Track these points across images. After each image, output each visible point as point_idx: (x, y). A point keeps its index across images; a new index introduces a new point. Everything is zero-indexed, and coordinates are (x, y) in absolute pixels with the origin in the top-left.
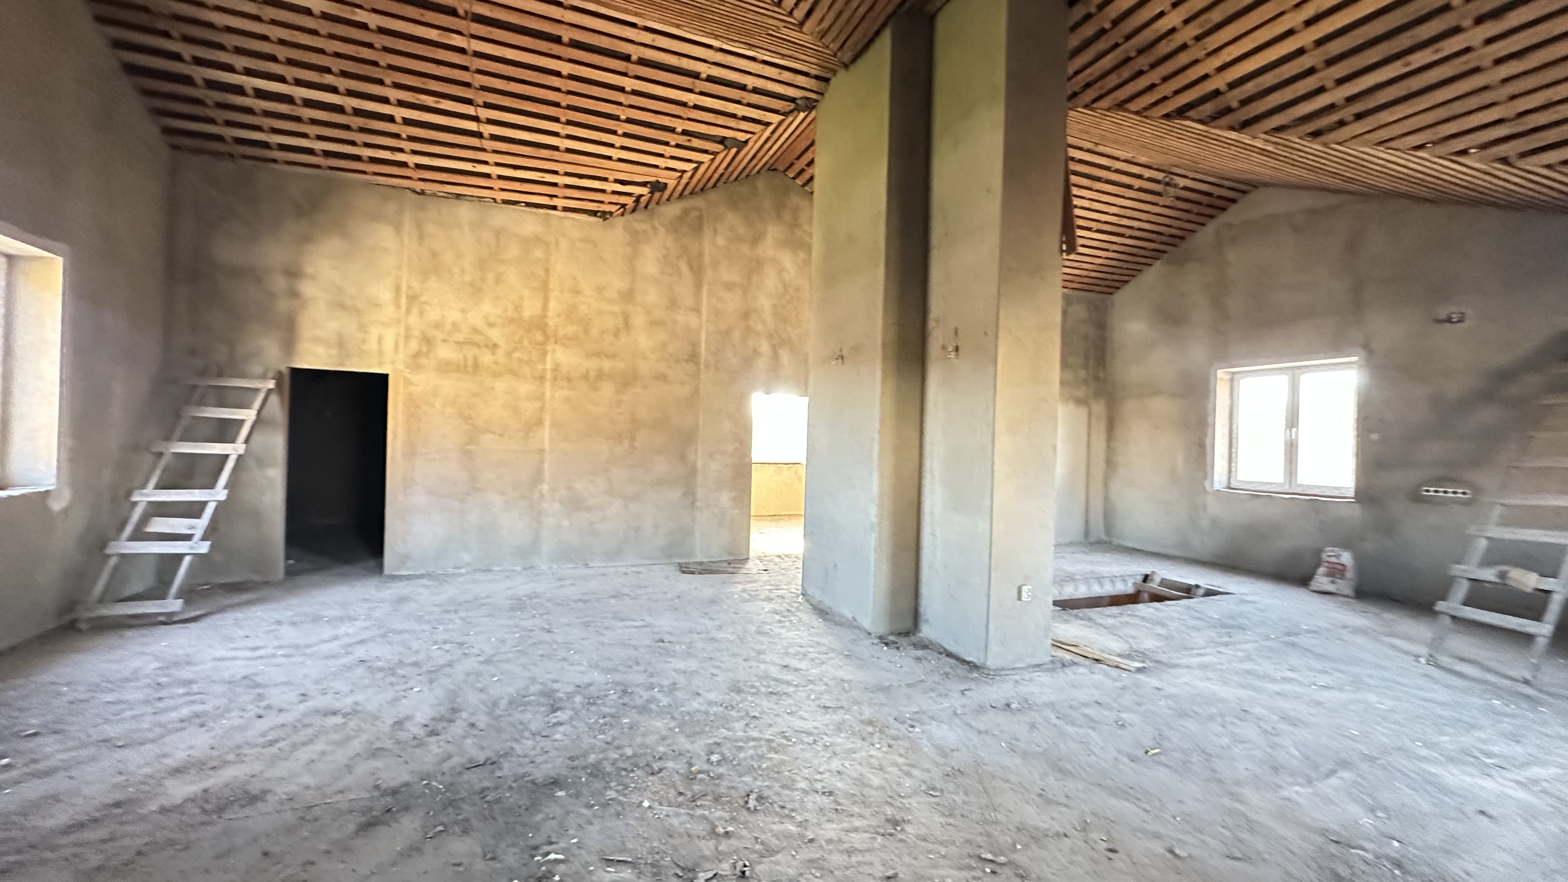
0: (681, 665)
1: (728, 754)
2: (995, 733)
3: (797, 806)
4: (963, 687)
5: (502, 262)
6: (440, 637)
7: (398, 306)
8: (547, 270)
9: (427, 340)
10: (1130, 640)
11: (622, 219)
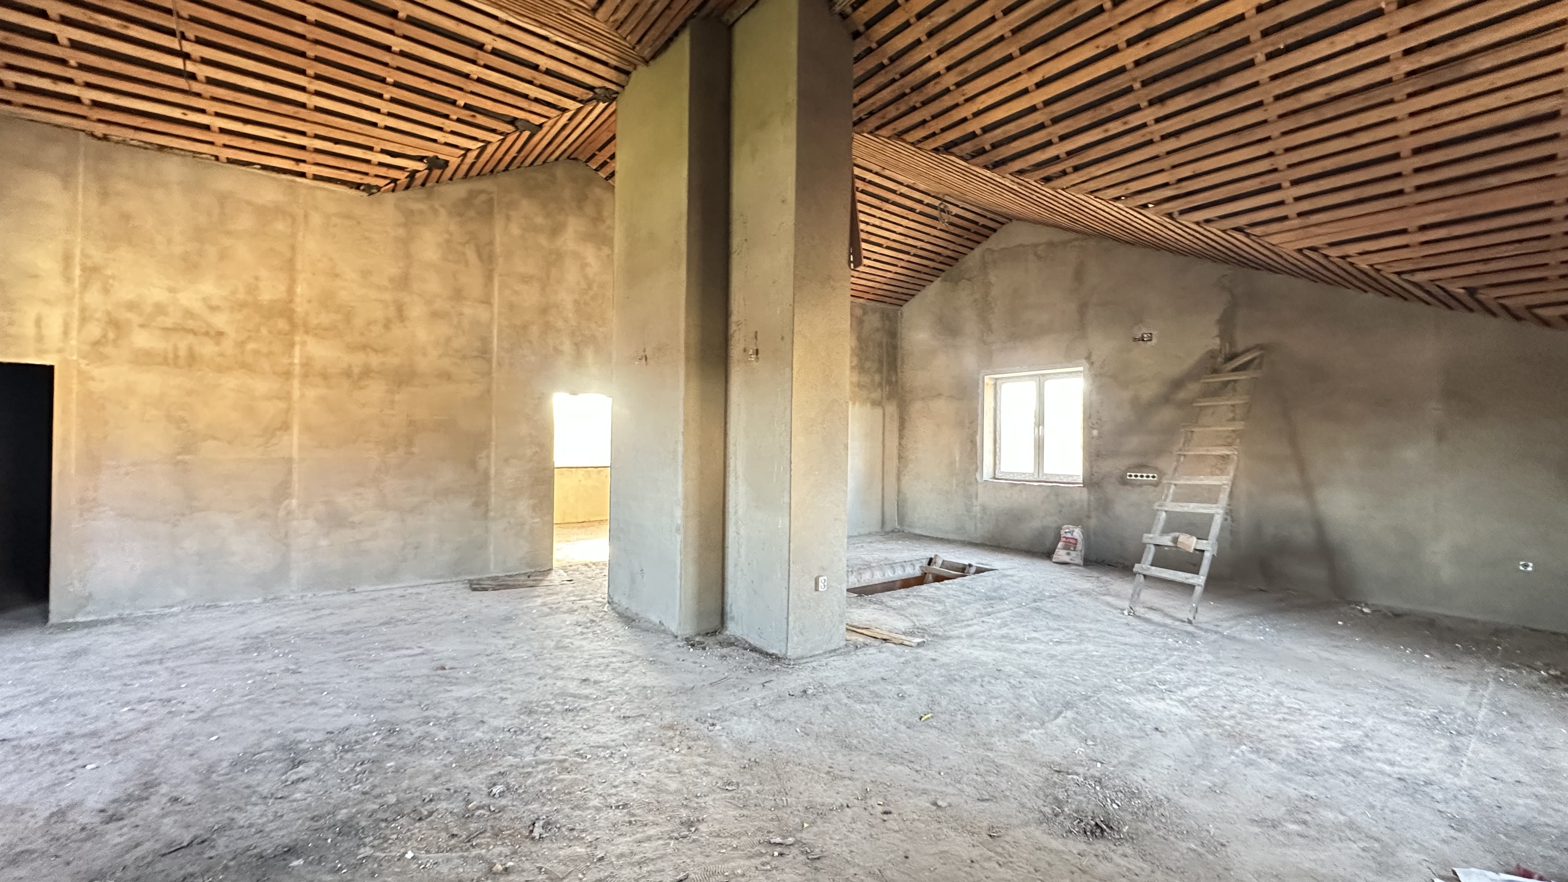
0: (465, 692)
1: (512, 782)
2: (792, 719)
3: (588, 824)
4: (763, 680)
5: (229, 233)
6: (134, 696)
7: (69, 280)
8: (293, 248)
9: (115, 324)
10: (914, 618)
11: (391, 196)
